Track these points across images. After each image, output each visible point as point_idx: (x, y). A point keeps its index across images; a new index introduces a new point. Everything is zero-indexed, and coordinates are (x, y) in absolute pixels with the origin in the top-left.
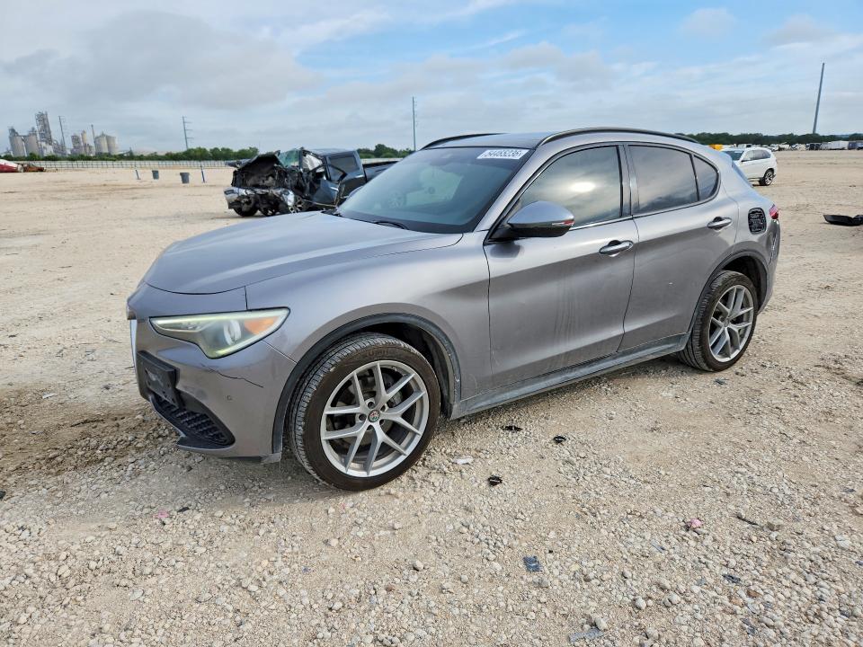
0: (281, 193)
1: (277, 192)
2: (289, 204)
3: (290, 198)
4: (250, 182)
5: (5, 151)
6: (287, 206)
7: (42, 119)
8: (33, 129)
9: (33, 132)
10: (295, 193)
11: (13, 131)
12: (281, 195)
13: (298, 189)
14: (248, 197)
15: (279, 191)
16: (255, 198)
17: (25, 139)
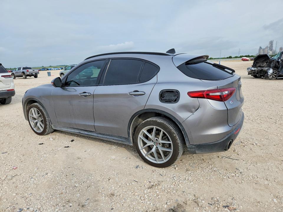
0: (267, 69)
1: (265, 69)
2: (269, 74)
3: (271, 71)
4: (258, 65)
5: (256, 54)
6: (268, 75)
7: (271, 43)
8: (267, 46)
9: (267, 47)
10: (273, 69)
11: (261, 47)
12: (267, 70)
13: (276, 68)
14: (255, 71)
15: (267, 68)
16: (257, 71)
17: (263, 50)
